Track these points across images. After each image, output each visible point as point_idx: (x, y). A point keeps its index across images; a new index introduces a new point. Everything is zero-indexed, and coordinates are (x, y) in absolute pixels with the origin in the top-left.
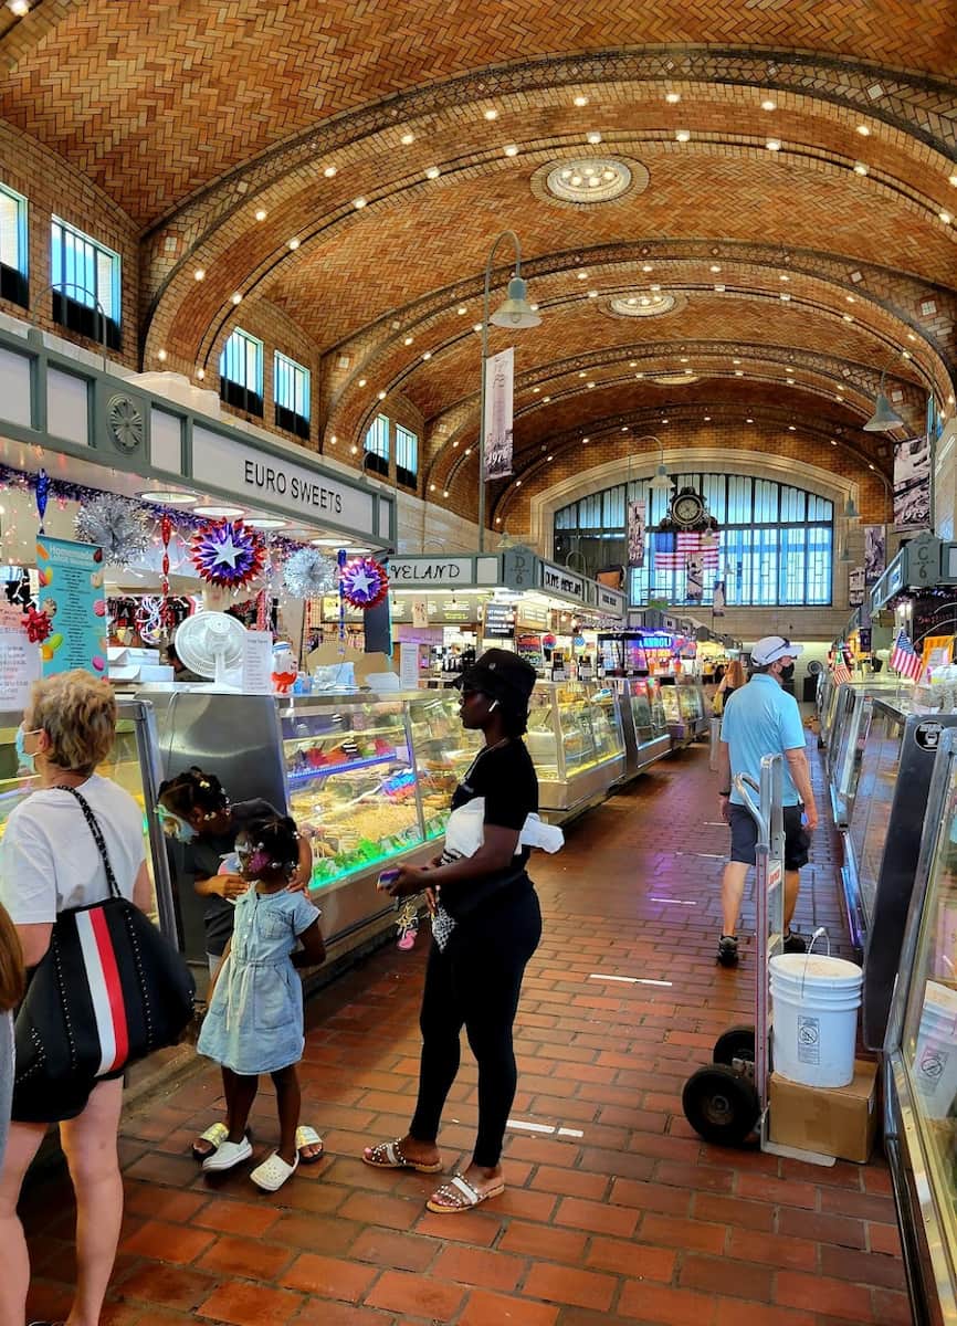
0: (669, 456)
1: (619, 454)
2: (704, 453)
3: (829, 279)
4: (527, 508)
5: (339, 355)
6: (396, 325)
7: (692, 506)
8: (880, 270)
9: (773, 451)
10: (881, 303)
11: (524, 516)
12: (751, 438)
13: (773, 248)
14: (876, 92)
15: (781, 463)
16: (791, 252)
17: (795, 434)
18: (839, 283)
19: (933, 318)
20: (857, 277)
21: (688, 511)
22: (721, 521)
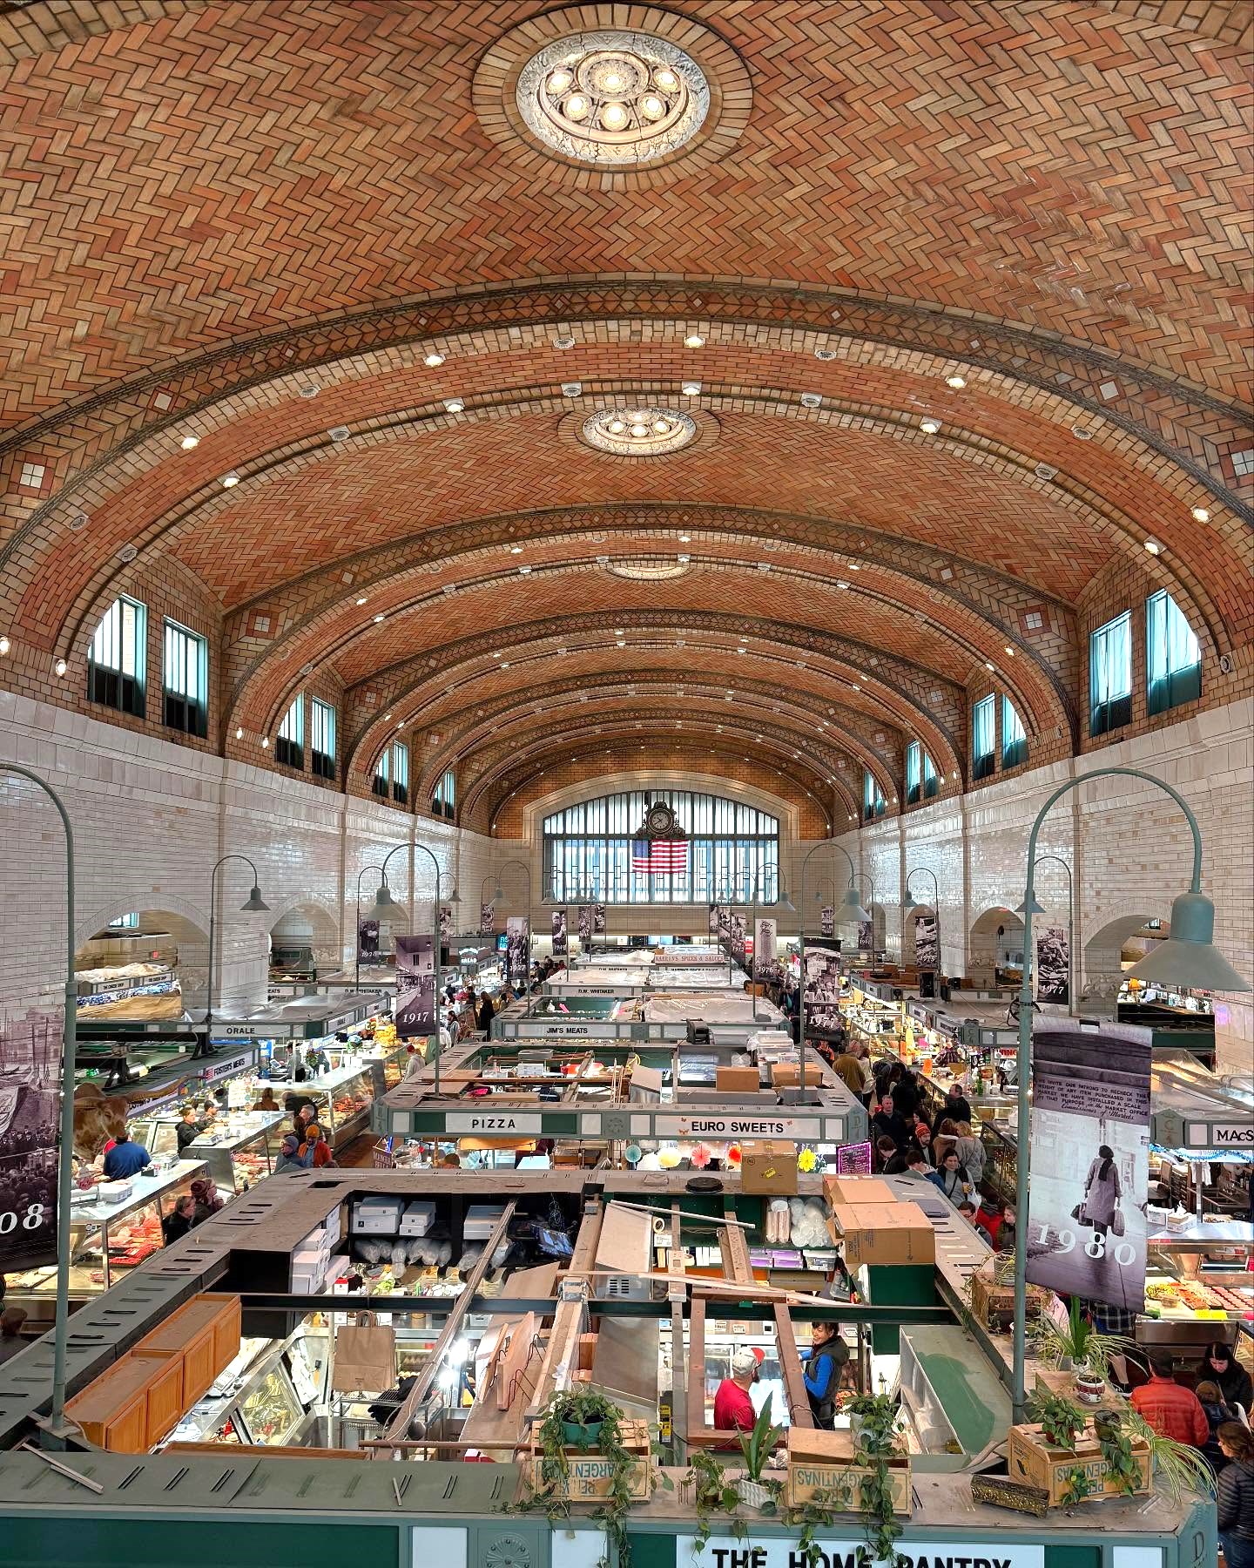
0: (644, 777)
1: (603, 772)
2: (674, 776)
3: (814, 711)
4: (521, 815)
5: (430, 733)
6: (480, 713)
7: (663, 817)
8: (847, 708)
9: (731, 776)
10: (848, 731)
11: (518, 821)
12: (713, 764)
13: (773, 684)
14: (874, 662)
15: (737, 786)
16: (787, 689)
17: (749, 764)
18: (820, 714)
19: (882, 745)
20: (832, 712)
21: (661, 822)
22: (688, 831)
